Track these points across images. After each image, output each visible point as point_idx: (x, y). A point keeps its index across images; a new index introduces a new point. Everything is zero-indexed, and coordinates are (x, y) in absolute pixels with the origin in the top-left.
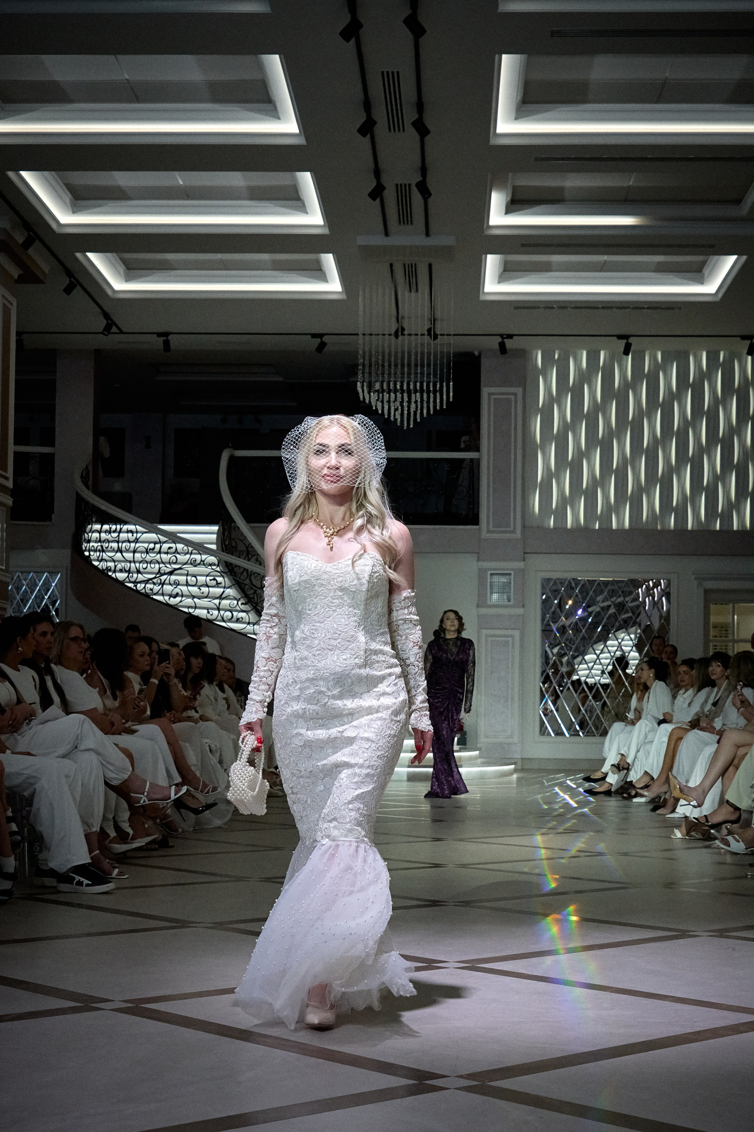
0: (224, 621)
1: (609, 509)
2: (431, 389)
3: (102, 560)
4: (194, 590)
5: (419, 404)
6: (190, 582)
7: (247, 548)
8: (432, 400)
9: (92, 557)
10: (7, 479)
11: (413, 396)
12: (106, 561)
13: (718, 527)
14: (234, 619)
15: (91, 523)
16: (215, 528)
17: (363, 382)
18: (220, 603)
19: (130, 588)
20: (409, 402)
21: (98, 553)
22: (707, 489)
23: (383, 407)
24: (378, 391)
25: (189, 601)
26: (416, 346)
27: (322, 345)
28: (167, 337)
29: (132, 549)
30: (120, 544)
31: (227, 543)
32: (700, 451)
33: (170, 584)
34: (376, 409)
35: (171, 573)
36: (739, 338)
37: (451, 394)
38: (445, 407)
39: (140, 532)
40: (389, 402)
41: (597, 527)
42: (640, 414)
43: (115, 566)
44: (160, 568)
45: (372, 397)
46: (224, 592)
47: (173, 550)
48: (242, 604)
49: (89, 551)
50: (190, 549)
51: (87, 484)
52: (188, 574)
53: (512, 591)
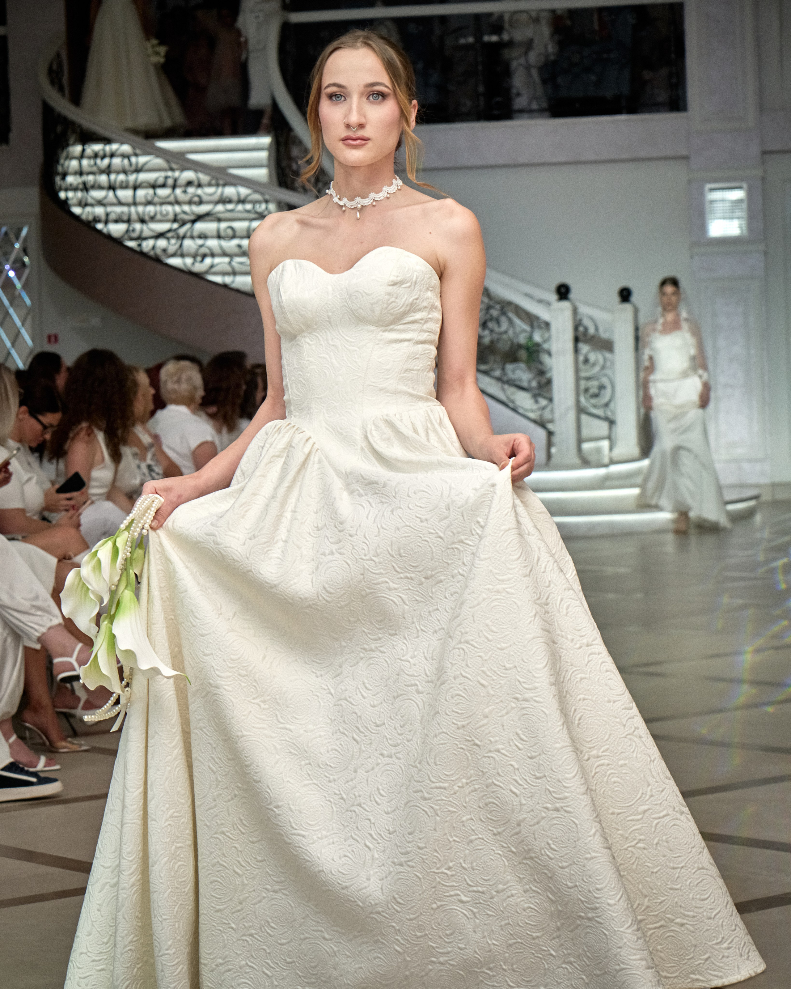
3: (86, 205)
4: (230, 246)
6: (222, 234)
9: (70, 202)
12: (92, 205)
15: (67, 145)
16: (266, 140)
19: (131, 248)
21: (79, 194)
25: (223, 266)
29: (131, 183)
30: (113, 177)
31: (284, 164)
33: (192, 237)
35: (194, 222)
44: (176, 215)
47: (196, 183)
49: (66, 190)
50: (221, 182)
51: (60, 80)
52: (219, 220)
53: (744, 214)
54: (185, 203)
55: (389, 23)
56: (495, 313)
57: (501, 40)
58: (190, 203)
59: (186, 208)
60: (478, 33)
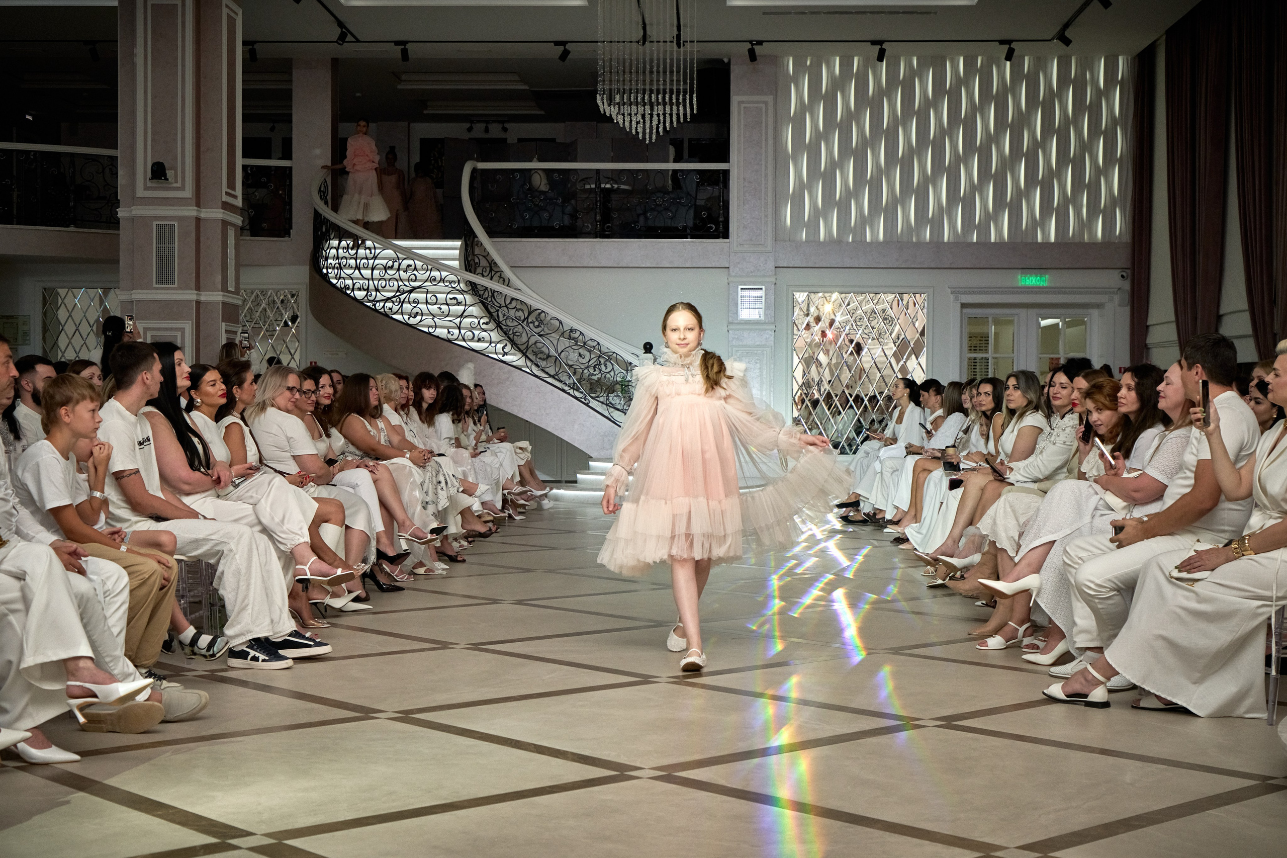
0: (464, 340)
1: (863, 221)
2: (674, 101)
3: (340, 278)
4: (434, 309)
5: (662, 117)
6: (429, 301)
7: (490, 265)
8: (675, 112)
9: (330, 275)
10: (235, 197)
11: (656, 108)
12: (344, 278)
13: (975, 240)
14: (476, 338)
15: (330, 239)
16: (458, 243)
17: (604, 94)
18: (460, 323)
19: (369, 307)
20: (651, 115)
21: (336, 271)
22: (963, 200)
23: (624, 120)
24: (618, 104)
25: (429, 321)
26: (658, 55)
27: (566, 53)
28: (405, 46)
29: (370, 266)
30: (358, 261)
31: (469, 259)
32: (958, 160)
33: (409, 302)
34: (617, 122)
35: (410, 292)
36: (997, 43)
37: (695, 106)
38: (689, 120)
39: (379, 248)
40: (630, 115)
41: (850, 240)
42: (895, 123)
43: (354, 285)
44: (399, 287)
45: (613, 110)
46: (464, 311)
47: (413, 267)
48: (483, 323)
49: (327, 268)
50: (430, 267)
51: (326, 198)
52: (427, 292)
53: (763, 306)
54: (405, 280)
55: (539, 172)
56: (602, 361)
57: (613, 187)
58: (408, 280)
59: (407, 283)
60: (598, 182)
